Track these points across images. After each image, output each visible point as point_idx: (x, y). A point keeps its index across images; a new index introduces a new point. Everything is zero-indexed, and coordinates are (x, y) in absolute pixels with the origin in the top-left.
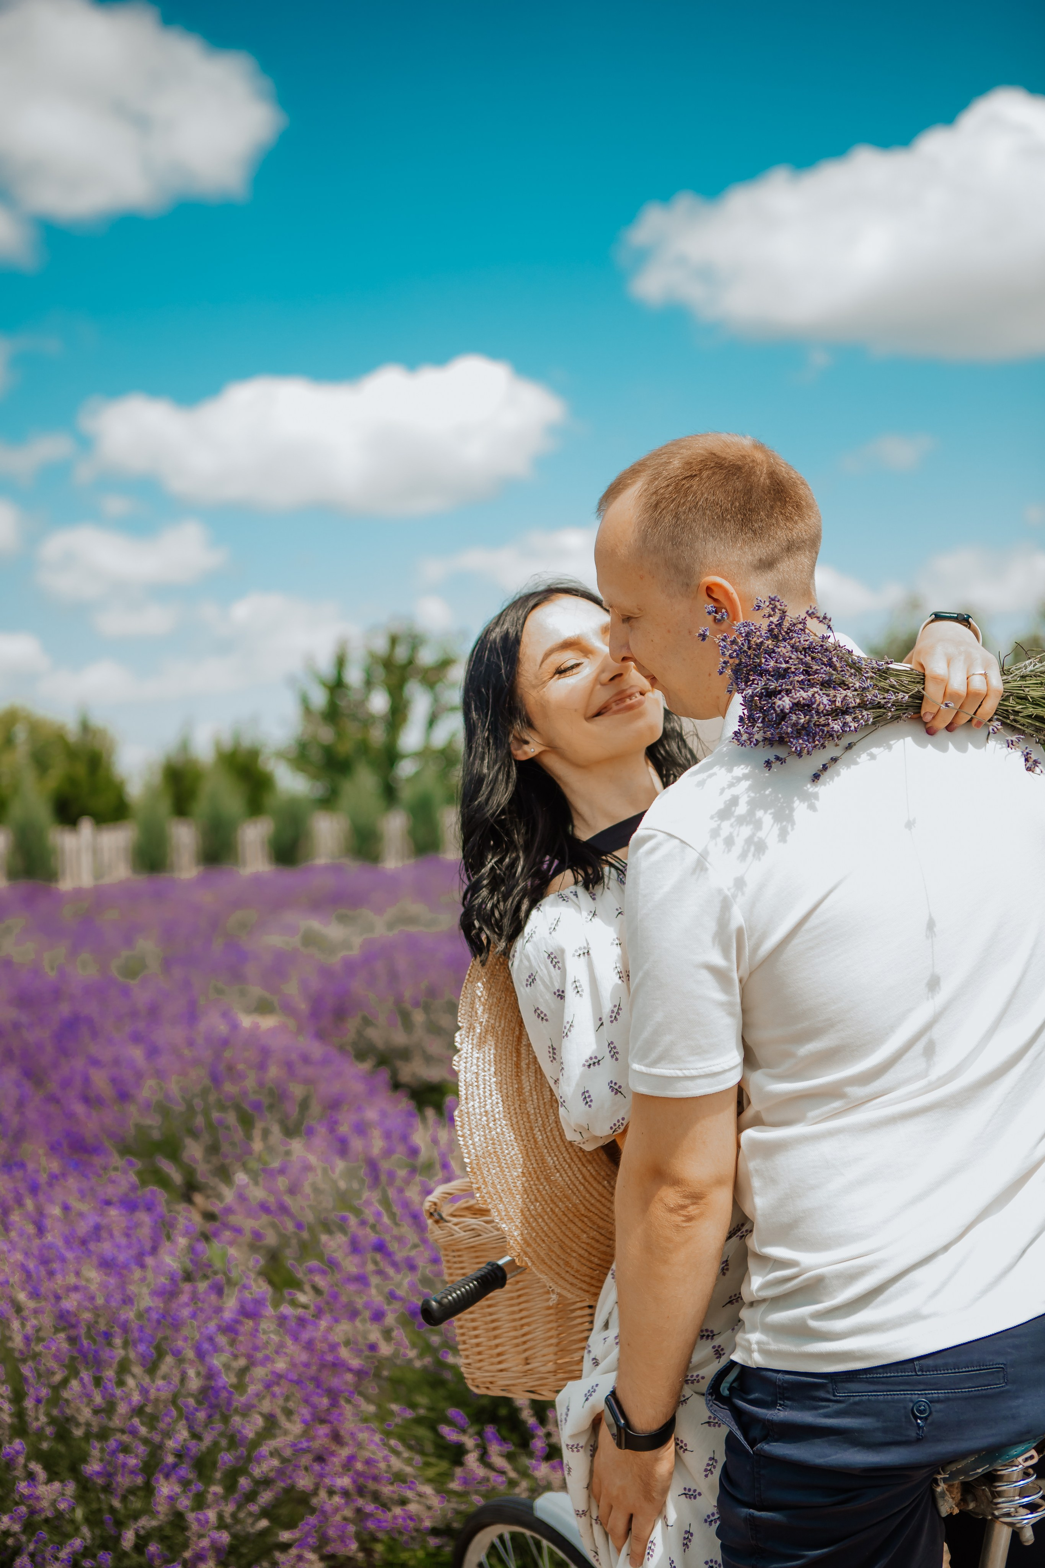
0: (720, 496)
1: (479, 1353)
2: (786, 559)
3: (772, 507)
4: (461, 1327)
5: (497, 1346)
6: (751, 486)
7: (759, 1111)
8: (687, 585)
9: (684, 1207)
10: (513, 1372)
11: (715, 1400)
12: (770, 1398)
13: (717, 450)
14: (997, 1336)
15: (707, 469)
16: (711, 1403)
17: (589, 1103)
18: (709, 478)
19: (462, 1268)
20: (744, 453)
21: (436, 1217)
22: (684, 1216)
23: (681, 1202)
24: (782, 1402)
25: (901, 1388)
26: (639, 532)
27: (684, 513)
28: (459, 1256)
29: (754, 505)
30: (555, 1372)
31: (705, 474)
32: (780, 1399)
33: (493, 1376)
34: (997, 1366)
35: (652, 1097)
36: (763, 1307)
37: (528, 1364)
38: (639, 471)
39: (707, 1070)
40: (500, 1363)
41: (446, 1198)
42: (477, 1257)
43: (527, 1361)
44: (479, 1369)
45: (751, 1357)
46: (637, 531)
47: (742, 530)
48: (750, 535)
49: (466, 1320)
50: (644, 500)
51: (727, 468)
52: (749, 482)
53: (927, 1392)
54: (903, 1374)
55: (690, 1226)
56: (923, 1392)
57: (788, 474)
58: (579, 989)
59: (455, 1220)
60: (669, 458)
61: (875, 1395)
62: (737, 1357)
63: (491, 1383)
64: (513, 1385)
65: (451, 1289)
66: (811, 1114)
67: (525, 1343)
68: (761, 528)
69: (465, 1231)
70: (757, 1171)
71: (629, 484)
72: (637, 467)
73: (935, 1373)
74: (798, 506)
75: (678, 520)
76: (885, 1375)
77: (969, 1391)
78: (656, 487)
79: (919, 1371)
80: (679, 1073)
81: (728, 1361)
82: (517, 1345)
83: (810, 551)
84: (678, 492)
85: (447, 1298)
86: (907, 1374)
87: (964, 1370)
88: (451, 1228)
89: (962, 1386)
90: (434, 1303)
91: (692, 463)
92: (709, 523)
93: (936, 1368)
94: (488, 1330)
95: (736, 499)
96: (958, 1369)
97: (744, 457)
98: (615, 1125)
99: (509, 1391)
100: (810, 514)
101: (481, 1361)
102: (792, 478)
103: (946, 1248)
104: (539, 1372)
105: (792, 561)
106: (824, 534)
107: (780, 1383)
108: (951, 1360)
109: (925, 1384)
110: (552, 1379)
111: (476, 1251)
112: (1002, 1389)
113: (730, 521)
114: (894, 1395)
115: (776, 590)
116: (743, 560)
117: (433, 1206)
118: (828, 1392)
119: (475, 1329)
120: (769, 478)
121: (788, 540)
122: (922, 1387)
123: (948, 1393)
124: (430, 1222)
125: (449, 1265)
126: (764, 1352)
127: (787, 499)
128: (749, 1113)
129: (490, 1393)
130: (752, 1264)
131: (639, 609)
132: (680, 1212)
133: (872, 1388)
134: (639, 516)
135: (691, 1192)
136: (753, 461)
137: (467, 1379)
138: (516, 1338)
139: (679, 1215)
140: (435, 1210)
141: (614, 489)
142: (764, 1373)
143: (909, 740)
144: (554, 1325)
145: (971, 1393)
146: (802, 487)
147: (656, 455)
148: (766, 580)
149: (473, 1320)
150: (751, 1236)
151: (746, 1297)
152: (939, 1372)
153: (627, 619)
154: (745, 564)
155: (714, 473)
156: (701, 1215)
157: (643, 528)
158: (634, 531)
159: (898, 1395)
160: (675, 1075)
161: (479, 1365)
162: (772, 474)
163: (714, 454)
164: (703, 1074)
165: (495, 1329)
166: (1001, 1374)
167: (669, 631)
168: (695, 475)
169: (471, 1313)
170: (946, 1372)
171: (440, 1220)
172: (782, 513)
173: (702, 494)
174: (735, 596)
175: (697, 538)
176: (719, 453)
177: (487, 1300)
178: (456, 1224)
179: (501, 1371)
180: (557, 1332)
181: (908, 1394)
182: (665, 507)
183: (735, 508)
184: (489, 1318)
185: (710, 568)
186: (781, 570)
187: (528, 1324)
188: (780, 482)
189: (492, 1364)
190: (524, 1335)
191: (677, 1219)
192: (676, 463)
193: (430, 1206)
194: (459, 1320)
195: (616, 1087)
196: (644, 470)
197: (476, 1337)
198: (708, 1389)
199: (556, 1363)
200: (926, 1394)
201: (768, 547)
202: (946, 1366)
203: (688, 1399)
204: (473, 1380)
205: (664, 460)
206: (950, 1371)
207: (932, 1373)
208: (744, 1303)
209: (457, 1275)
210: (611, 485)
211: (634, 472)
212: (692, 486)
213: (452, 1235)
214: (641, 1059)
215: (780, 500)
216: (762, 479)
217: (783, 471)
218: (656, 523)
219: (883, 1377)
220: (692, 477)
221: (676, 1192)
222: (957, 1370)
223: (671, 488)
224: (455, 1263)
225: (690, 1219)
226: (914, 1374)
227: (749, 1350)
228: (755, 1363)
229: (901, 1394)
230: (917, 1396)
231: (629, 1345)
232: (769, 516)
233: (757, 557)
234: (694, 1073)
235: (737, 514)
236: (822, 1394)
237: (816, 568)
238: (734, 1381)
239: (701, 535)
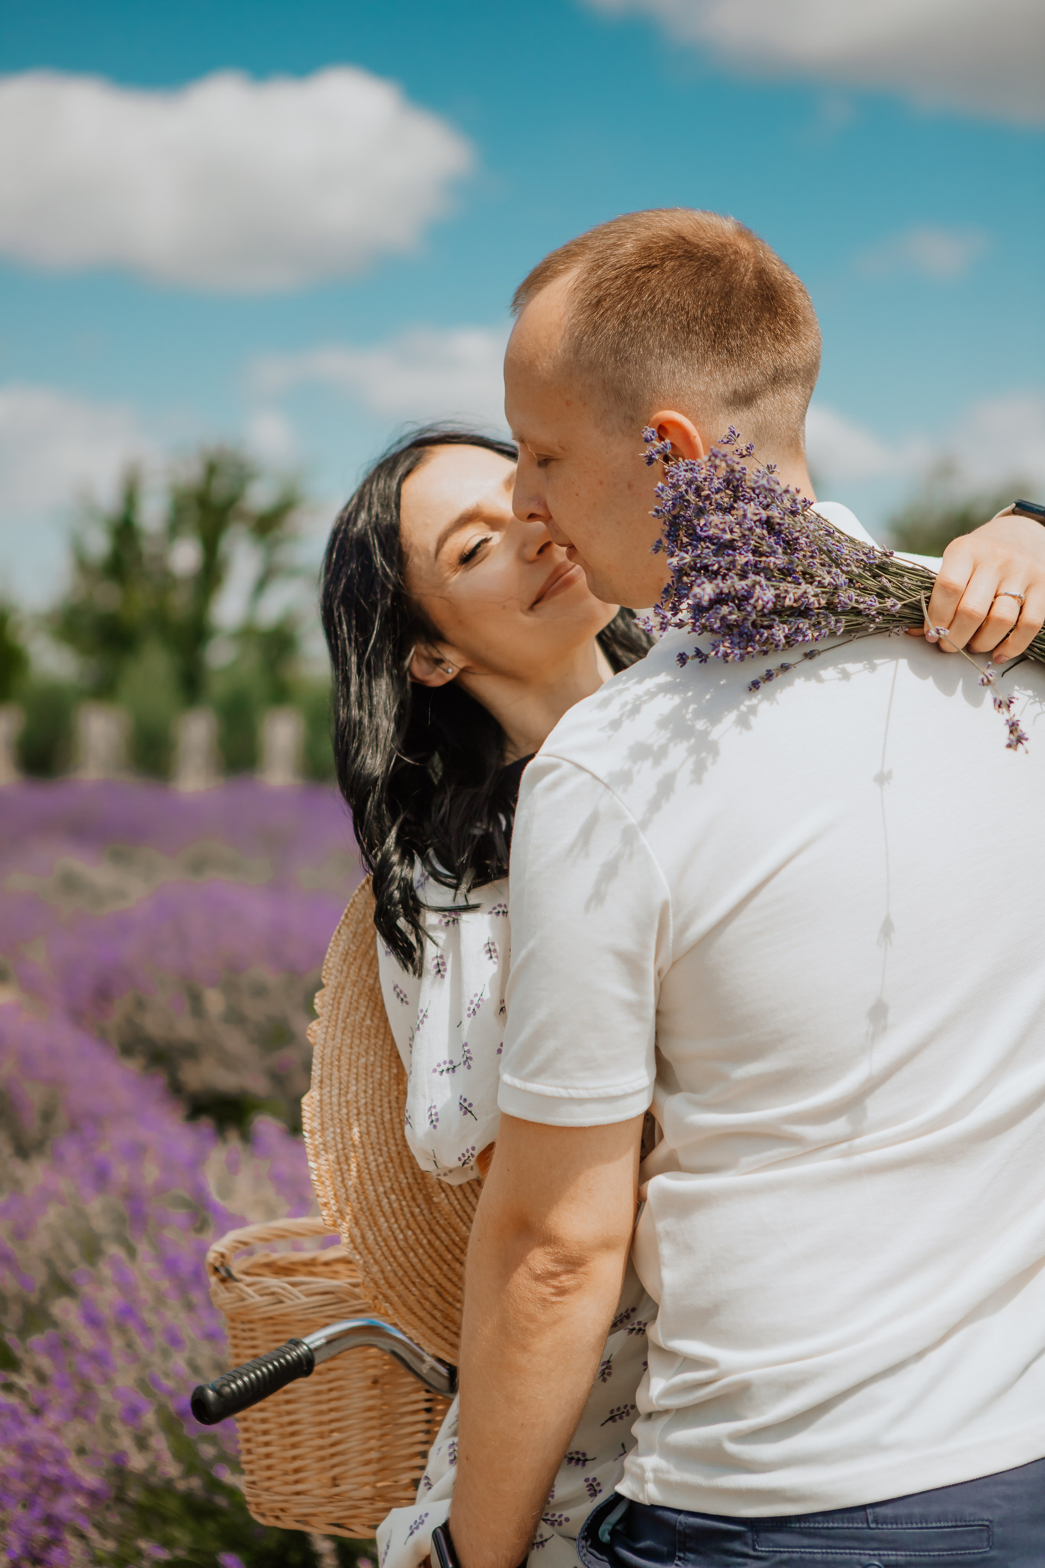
0: (687, 298)
1: (269, 1468)
2: (771, 394)
3: (757, 320)
4: (246, 1430)
5: (294, 1458)
6: (731, 287)
7: (675, 1150)
8: (632, 419)
9: (554, 1275)
10: (314, 1496)
11: (591, 1546)
12: (665, 1549)
13: (687, 233)
14: (982, 1481)
15: (671, 259)
16: (585, 1551)
17: (434, 1123)
18: (674, 271)
19: (254, 1347)
20: (724, 240)
21: (223, 1273)
22: (554, 1287)
23: (552, 1267)
24: (682, 1555)
25: (847, 1544)
26: (570, 339)
27: (636, 317)
28: (251, 1330)
29: (733, 315)
30: (372, 1499)
31: (669, 265)
32: (680, 1551)
33: (286, 1501)
34: (980, 1523)
35: (525, 1122)
36: (664, 1420)
37: (337, 1486)
38: (575, 254)
39: (602, 1092)
40: (297, 1482)
41: (237, 1248)
42: (276, 1332)
43: (335, 1482)
44: (267, 1490)
45: (643, 1489)
46: (567, 337)
47: (713, 347)
48: (724, 356)
49: (254, 1420)
50: (581, 295)
51: (700, 259)
52: (729, 281)
53: (881, 1552)
54: (851, 1525)
55: (561, 1302)
56: (876, 1552)
57: (782, 274)
58: (442, 968)
59: (249, 1279)
60: (620, 239)
61: (810, 1553)
62: (624, 1488)
63: (282, 1510)
64: (314, 1515)
65: (235, 1374)
66: (745, 1160)
67: (333, 1455)
68: (740, 347)
69: (262, 1295)
70: (667, 1233)
71: (560, 271)
72: (573, 247)
73: (894, 1526)
74: (793, 322)
75: (626, 326)
76: (825, 1525)
77: (939, 1555)
78: (599, 278)
79: (873, 1522)
80: (564, 1093)
81: (612, 1493)
82: (322, 1459)
83: (803, 386)
84: (630, 287)
85: (229, 1386)
86: (855, 1525)
87: (934, 1525)
88: (241, 1290)
89: (930, 1547)
90: (210, 1393)
91: (651, 248)
92: (669, 336)
93: (896, 1520)
94: (283, 1436)
95: (709, 304)
96: (927, 1523)
97: (723, 245)
98: (463, 1155)
99: (306, 1523)
100: (809, 334)
101: (270, 1479)
102: (787, 281)
103: (920, 1355)
104: (351, 1499)
105: (778, 397)
106: (823, 363)
107: (681, 1528)
108: (917, 1510)
109: (880, 1541)
110: (367, 1508)
111: (275, 1324)
112: (986, 1555)
113: (697, 334)
114: (837, 1553)
115: (752, 436)
116: (711, 391)
117: (221, 1259)
118: (746, 1544)
119: (265, 1433)
120: (756, 278)
121: (775, 367)
122: (875, 1545)
123: (911, 1555)
124: (213, 1279)
125: (236, 1341)
126: (663, 1484)
127: (780, 310)
128: (660, 1153)
129: (279, 1524)
130: (653, 1360)
131: (562, 448)
132: (549, 1281)
133: (806, 1541)
134: (573, 317)
135: (565, 1256)
136: (736, 253)
137: (249, 1503)
138: (321, 1448)
139: (548, 1285)
140: (222, 1264)
141: (539, 275)
142: (660, 1512)
143: (903, 663)
144: (376, 1433)
145: (942, 1558)
146: (801, 294)
147: (599, 233)
148: (741, 421)
149: (264, 1421)
150: (654, 1322)
151: (642, 1405)
152: (900, 1526)
153: (545, 461)
154: (713, 396)
155: (681, 265)
156: (578, 1287)
157: (576, 334)
158: (563, 337)
159: (841, 1554)
160: (557, 1095)
161: (267, 1484)
162: (761, 273)
163: (683, 238)
164: (595, 1096)
165: (293, 1434)
166: (985, 1535)
167: (601, 483)
168: (656, 266)
169: (262, 1410)
170: (909, 1526)
171: (227, 1278)
172: (770, 330)
173: (663, 293)
174: (698, 441)
175: (651, 355)
176: (690, 237)
177: (286, 1392)
178: (249, 1285)
179: (298, 1493)
180: (379, 1443)
181: (855, 1554)
182: (610, 307)
183: (707, 316)
184: (287, 1419)
185: (664, 399)
186: (762, 408)
187: (339, 1430)
188: (772, 284)
189: (287, 1483)
190: (333, 1445)
191: (546, 1290)
192: (630, 246)
193: (216, 1259)
194: (245, 1419)
195: (466, 1105)
196: (583, 253)
197: (267, 1444)
198: (582, 1531)
199: (374, 1487)
200: (879, 1555)
201: (747, 375)
202: (910, 1519)
203: (546, 1540)
204: (258, 1505)
205: (611, 241)
206: (915, 1526)
207: (890, 1526)
208: (639, 1415)
209: (246, 1356)
210: (536, 270)
211: (569, 254)
212: (649, 281)
213: (243, 1300)
214: (515, 1071)
215: (769, 310)
216: (746, 280)
217: (775, 268)
218: (596, 328)
219: (823, 1528)
220: (651, 267)
221: (546, 1253)
222: (924, 1525)
223: (619, 282)
224: (244, 1339)
225: (562, 1292)
226: (865, 1525)
227: (641, 1480)
228: (648, 1497)
229: (846, 1554)
230: (867, 1557)
231: (467, 1459)
232: (752, 331)
233: (730, 388)
234: (583, 1094)
235: (709, 326)
236: (737, 1546)
237: (809, 410)
238: (619, 1522)
239: (657, 351)
